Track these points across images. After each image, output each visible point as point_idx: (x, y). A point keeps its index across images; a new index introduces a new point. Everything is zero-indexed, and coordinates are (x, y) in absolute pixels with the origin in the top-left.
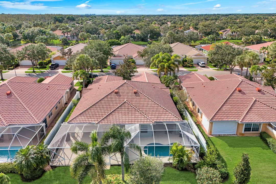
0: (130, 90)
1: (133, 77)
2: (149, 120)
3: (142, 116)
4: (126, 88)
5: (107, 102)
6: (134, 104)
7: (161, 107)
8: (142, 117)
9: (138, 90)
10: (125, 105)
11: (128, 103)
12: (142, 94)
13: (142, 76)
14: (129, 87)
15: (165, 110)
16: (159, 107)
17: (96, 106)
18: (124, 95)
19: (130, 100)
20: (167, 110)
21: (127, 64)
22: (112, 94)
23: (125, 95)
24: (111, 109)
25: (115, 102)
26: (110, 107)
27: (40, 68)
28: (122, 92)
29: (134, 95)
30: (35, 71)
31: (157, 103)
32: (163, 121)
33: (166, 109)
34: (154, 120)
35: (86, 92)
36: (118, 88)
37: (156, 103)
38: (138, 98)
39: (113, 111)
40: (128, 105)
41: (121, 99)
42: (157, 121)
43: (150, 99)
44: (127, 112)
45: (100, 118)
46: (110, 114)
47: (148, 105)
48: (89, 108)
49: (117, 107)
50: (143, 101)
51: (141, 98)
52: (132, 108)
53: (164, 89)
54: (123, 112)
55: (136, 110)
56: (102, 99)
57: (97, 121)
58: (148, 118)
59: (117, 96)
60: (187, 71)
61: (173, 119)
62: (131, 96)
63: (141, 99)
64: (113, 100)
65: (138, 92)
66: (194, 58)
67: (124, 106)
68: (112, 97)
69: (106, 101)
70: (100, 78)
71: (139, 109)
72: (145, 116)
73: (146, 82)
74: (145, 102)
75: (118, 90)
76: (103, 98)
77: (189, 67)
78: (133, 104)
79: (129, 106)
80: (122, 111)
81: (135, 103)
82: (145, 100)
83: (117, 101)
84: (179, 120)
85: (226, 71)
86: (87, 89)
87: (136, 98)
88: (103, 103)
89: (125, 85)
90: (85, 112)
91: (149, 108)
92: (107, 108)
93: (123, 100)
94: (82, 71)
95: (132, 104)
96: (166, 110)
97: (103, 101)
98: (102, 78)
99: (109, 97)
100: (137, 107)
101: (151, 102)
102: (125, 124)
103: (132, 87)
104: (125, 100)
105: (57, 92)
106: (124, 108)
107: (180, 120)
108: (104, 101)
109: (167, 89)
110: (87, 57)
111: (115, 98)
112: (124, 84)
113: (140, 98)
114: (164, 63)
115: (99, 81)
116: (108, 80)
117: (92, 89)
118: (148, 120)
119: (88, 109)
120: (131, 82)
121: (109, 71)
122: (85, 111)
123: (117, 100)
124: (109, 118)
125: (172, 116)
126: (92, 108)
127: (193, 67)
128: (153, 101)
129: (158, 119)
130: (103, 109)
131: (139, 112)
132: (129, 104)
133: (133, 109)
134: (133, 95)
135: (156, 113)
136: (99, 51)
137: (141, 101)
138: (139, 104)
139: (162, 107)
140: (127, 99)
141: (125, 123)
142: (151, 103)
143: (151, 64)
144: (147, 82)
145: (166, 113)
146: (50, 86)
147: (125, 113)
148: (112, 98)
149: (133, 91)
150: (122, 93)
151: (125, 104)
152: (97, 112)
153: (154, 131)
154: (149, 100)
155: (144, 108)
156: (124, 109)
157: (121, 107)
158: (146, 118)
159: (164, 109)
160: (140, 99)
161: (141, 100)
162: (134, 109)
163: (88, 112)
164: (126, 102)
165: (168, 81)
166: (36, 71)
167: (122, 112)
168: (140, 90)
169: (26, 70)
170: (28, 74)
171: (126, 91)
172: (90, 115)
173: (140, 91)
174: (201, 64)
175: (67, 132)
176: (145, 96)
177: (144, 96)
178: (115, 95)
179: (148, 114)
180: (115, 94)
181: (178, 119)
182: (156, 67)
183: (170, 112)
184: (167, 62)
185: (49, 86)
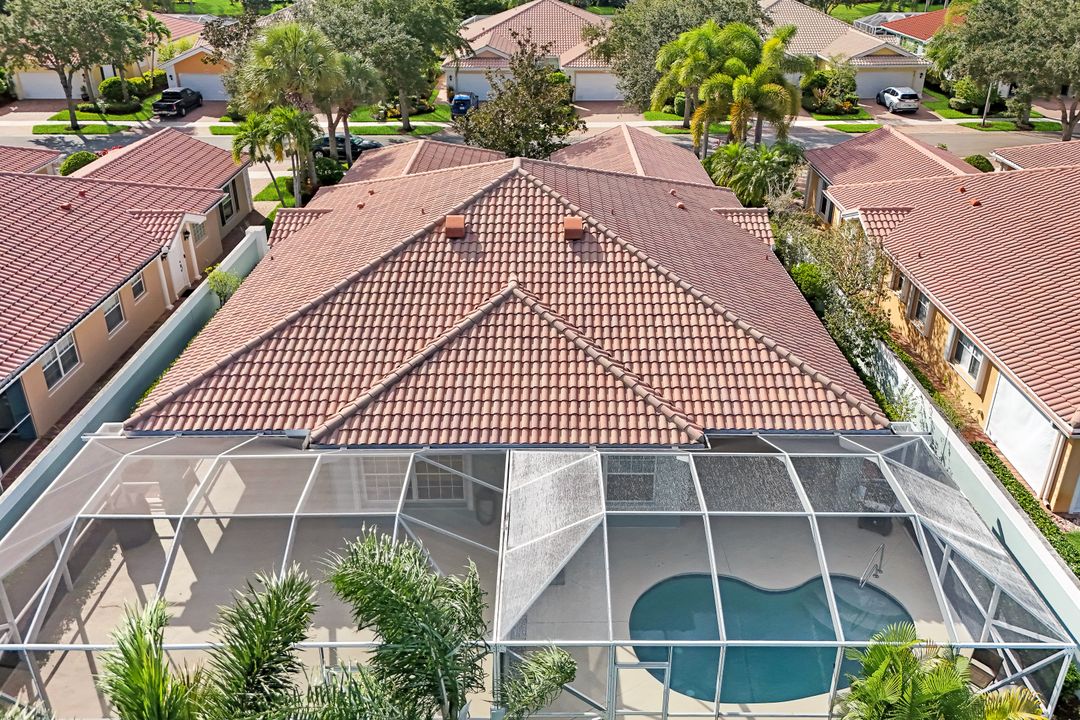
0: (542, 216)
1: (561, 152)
2: (668, 419)
3: (620, 391)
4: (519, 206)
5: (396, 294)
6: (567, 305)
7: (740, 333)
8: (620, 397)
9: (591, 219)
10: (505, 315)
11: (529, 301)
12: (618, 248)
13: (609, 144)
14: (535, 197)
15: (768, 349)
16: (727, 327)
17: (321, 316)
18: (504, 248)
19: (541, 283)
20: (784, 351)
21: (526, 83)
22: (429, 244)
23: (512, 248)
24: (415, 339)
25: (443, 297)
26: (412, 323)
27: (109, 111)
28: (490, 229)
29: (569, 249)
30: (79, 123)
31: (711, 306)
32: (759, 425)
33: (772, 343)
34: (699, 418)
35: (292, 228)
36: (466, 206)
37: (706, 306)
38: (594, 268)
39: (428, 349)
40: (527, 317)
41: (486, 278)
42: (720, 426)
43: (666, 276)
44: (522, 363)
45: (343, 397)
46: (408, 373)
47: (654, 316)
48: (275, 330)
49: (460, 324)
50: (620, 289)
51: (611, 269)
52: (553, 333)
53: (735, 219)
54: (494, 363)
55: (577, 349)
56: (365, 273)
57: (320, 419)
58: (657, 409)
59: (460, 253)
60: (830, 129)
61: (825, 411)
62: (545, 258)
63: (612, 278)
64: (432, 283)
65: (593, 230)
66: (863, 69)
67: (500, 322)
68: (426, 263)
69: (392, 289)
70: (385, 156)
71: (598, 343)
72: (639, 388)
73: (636, 177)
74: (638, 299)
75: (468, 220)
76: (374, 268)
77: (837, 112)
78: (562, 308)
79: (535, 321)
80: (489, 357)
81: (574, 304)
82: (638, 286)
83: (461, 286)
84: (869, 425)
85: (1026, 133)
86: (307, 212)
87: (577, 269)
88: (372, 300)
89: (514, 190)
90: (249, 358)
91: (659, 333)
92: (393, 334)
93: (499, 283)
94: (282, 115)
95: (553, 308)
96: (773, 349)
97: (372, 283)
98: (390, 154)
99: (410, 263)
100: (584, 327)
101: (673, 298)
102: (508, 445)
103: (553, 201)
104: (512, 285)
105: (128, 228)
106: (499, 333)
107: (875, 422)
108: (376, 285)
109: (754, 219)
110: (312, 38)
111: (445, 268)
112: (505, 180)
113: (602, 269)
114: (726, 78)
115: (374, 170)
116: (424, 165)
117: (325, 212)
118: (662, 418)
119: (269, 337)
120: (550, 173)
121: (442, 129)
122: (247, 351)
123: (457, 283)
124: (399, 404)
125: (820, 392)
126: (300, 327)
127: (856, 112)
128: (686, 292)
129: (727, 410)
130: (370, 339)
131: (596, 362)
132: (532, 308)
133: (558, 339)
134: (561, 249)
135: (710, 370)
136: (385, 17)
137: (612, 288)
138: (596, 310)
139: (746, 332)
140: (521, 277)
141: (503, 439)
142: (672, 301)
143: (654, 83)
144: (640, 173)
145: (776, 369)
146: (89, 195)
147: (506, 370)
148: (429, 268)
149: (557, 225)
150: (494, 234)
151: (510, 307)
152: (323, 358)
153: (711, 517)
154: (659, 284)
155: (632, 333)
156: (504, 338)
157: (480, 327)
158: (646, 403)
159: (761, 346)
160: (603, 279)
161: (608, 284)
162: (568, 340)
163: (267, 359)
164: (516, 297)
165: (749, 176)
166: (84, 126)
167: (484, 363)
168: (605, 223)
169: (43, 119)
170: (41, 137)
171: (518, 224)
172: (277, 376)
173: (602, 227)
174: (895, 100)
175: (80, 514)
176: (634, 259)
177: (626, 257)
178: (448, 248)
179: (656, 378)
180: (445, 243)
181: (862, 415)
182: (672, 112)
183: (800, 367)
184: (748, 72)
185: (82, 194)
